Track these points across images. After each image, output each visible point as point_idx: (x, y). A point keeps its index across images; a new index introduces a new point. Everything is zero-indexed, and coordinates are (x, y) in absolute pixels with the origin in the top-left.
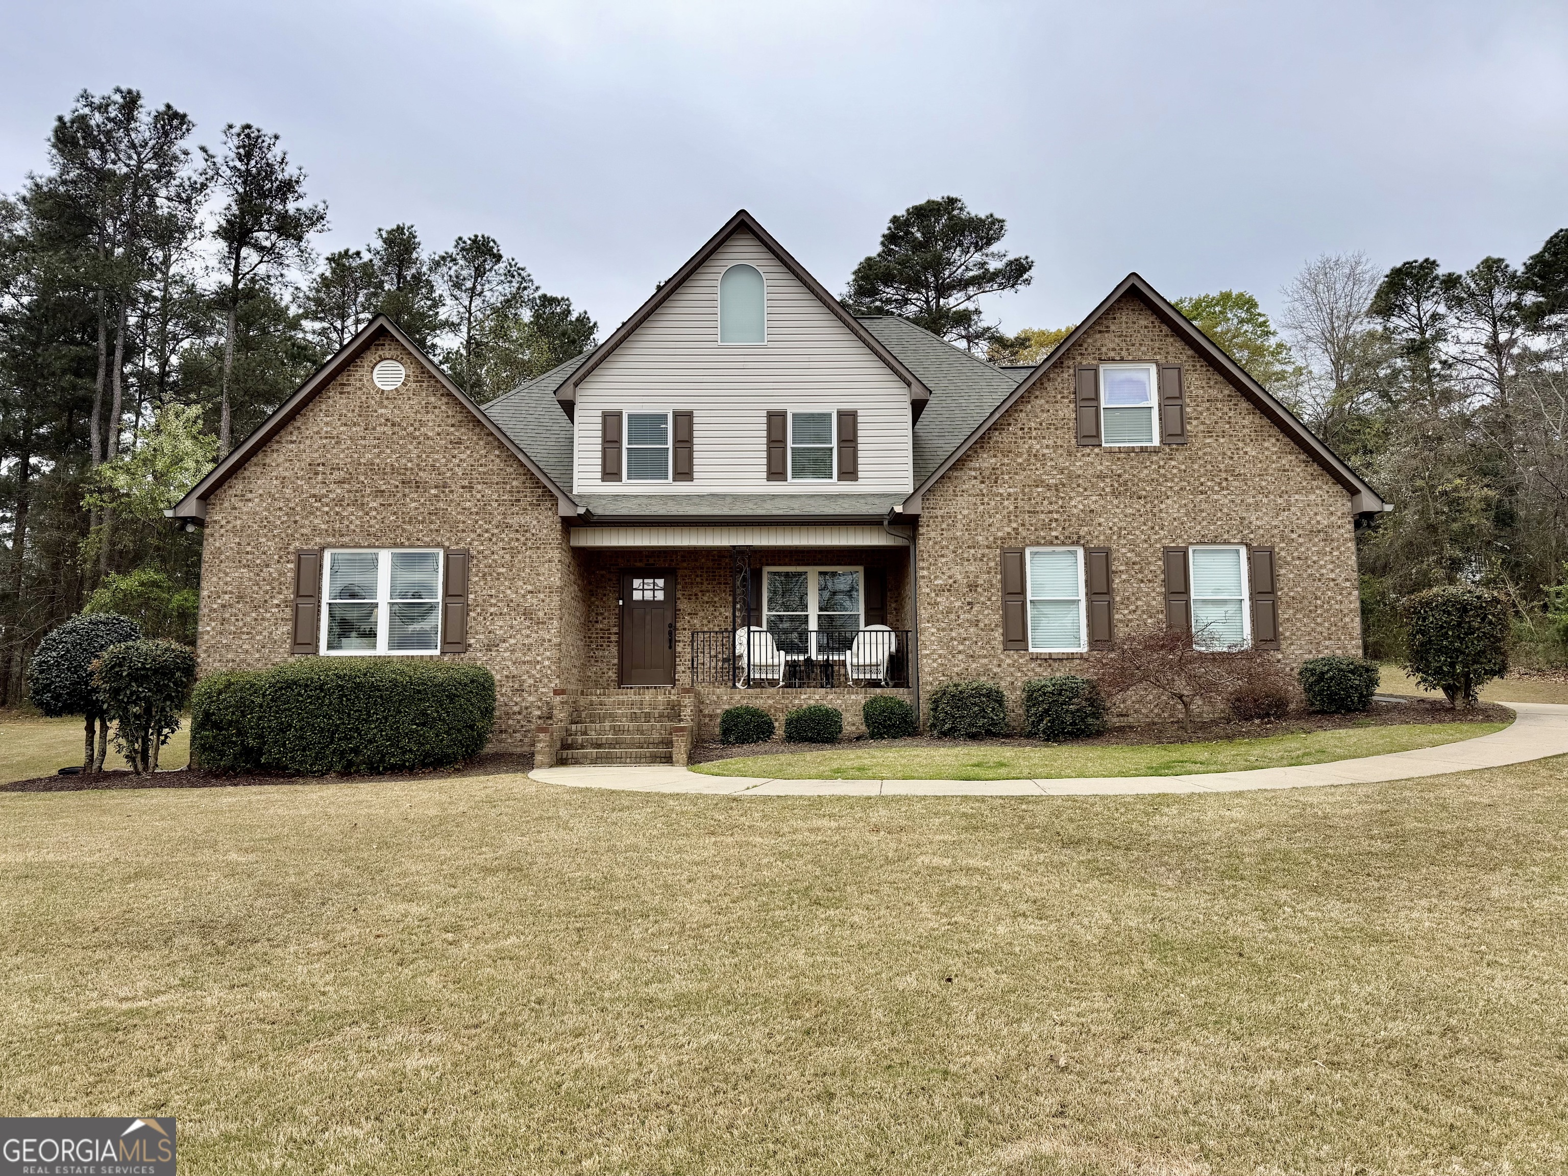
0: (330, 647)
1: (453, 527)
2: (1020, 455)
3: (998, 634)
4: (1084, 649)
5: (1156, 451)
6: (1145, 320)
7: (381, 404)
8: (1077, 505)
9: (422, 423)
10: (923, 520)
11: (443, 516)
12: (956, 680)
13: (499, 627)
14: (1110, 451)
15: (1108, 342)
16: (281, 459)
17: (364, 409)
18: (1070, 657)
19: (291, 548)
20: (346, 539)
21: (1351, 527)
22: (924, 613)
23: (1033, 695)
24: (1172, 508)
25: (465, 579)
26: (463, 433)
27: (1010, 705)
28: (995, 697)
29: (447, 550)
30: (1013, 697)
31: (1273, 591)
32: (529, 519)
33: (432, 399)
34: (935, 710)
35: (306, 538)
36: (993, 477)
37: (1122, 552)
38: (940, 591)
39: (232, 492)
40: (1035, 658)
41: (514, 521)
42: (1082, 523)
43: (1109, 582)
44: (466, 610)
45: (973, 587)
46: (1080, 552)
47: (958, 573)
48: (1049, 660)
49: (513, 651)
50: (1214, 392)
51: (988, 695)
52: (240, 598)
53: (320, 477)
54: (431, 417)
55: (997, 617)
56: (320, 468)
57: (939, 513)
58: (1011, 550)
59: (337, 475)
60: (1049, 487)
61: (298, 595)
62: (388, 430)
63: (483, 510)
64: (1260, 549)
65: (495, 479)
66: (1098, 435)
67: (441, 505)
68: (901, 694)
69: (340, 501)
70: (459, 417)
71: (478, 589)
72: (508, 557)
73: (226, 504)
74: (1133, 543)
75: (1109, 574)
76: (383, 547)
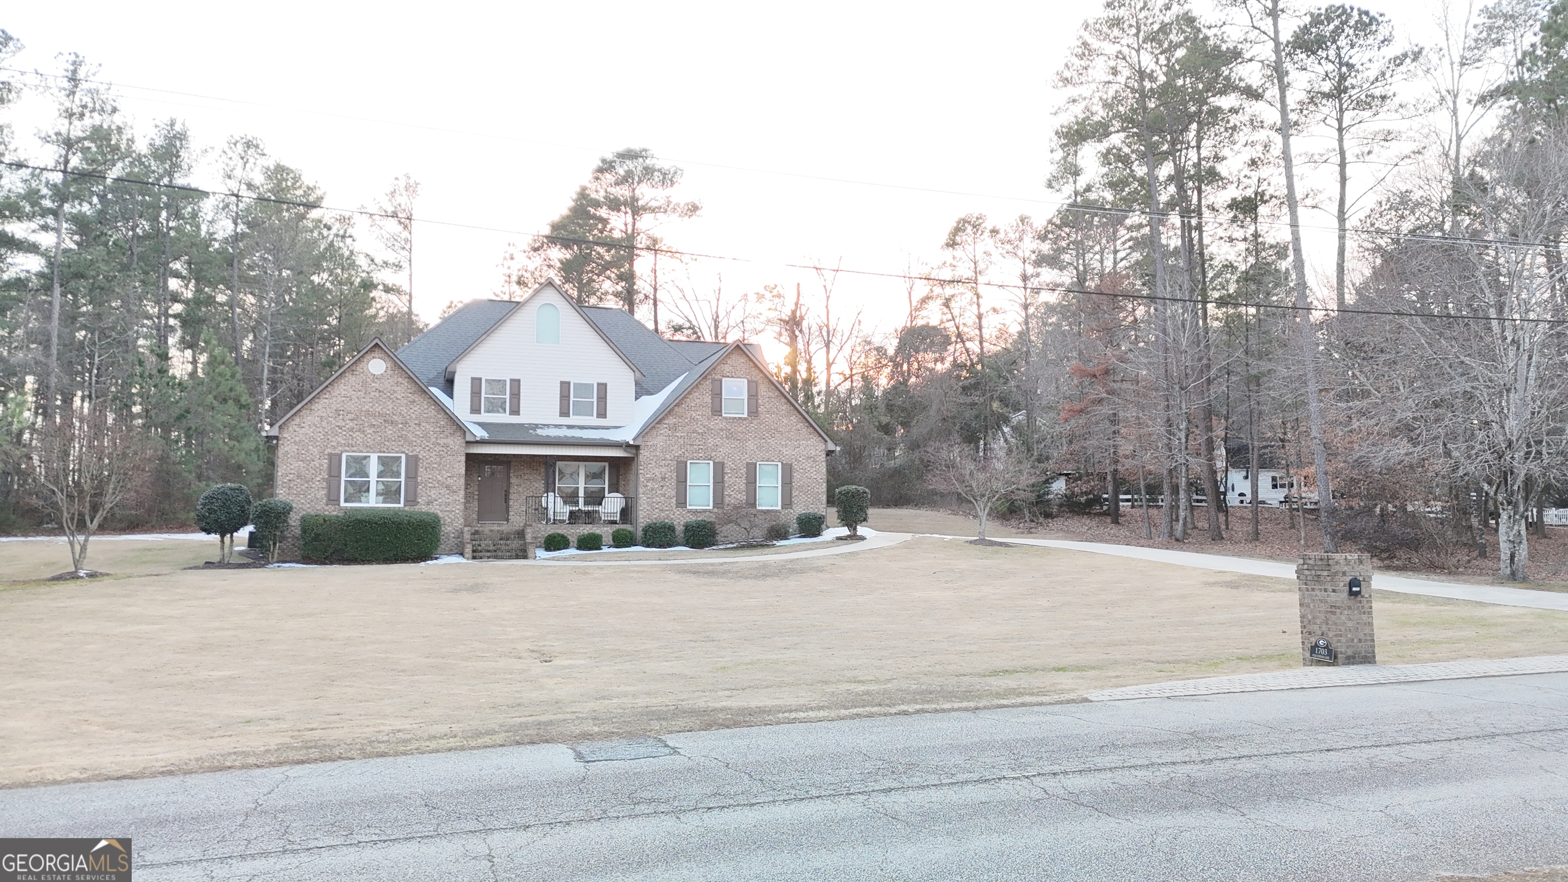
0: (346, 501)
1: (410, 443)
2: (686, 418)
3: (674, 500)
4: (711, 507)
5: (745, 419)
6: (743, 360)
7: (373, 381)
8: (711, 442)
9: (395, 392)
10: (641, 447)
11: (405, 439)
12: (654, 521)
13: (433, 493)
14: (726, 418)
15: (727, 368)
16: (320, 407)
17: (364, 383)
18: (705, 511)
19: (326, 452)
20: (355, 449)
21: (824, 456)
22: (641, 490)
23: (688, 528)
24: (751, 445)
25: (416, 470)
26: (417, 398)
27: (677, 533)
28: (671, 528)
29: (407, 455)
30: (680, 529)
31: (791, 483)
32: (449, 441)
33: (400, 379)
34: (645, 534)
35: (334, 448)
36: (674, 428)
37: (729, 464)
38: (648, 480)
39: (294, 423)
40: (690, 511)
41: (441, 442)
42: (713, 450)
43: (723, 477)
44: (416, 484)
45: (663, 479)
46: (711, 463)
47: (657, 472)
48: (695, 512)
49: (440, 506)
50: (771, 394)
51: (669, 528)
52: (299, 477)
53: (341, 417)
54: (399, 388)
55: (674, 493)
56: (341, 412)
57: (649, 444)
58: (682, 462)
59: (350, 416)
60: (699, 434)
61: (330, 476)
62: (377, 394)
63: (426, 436)
64: (786, 464)
65: (432, 420)
66: (721, 411)
67: (404, 433)
68: (628, 527)
69: (352, 429)
70: (414, 389)
71: (423, 475)
72: (438, 459)
73: (290, 429)
74: (733, 460)
75: (723, 474)
76: (374, 452)
